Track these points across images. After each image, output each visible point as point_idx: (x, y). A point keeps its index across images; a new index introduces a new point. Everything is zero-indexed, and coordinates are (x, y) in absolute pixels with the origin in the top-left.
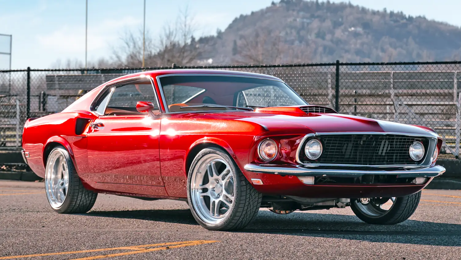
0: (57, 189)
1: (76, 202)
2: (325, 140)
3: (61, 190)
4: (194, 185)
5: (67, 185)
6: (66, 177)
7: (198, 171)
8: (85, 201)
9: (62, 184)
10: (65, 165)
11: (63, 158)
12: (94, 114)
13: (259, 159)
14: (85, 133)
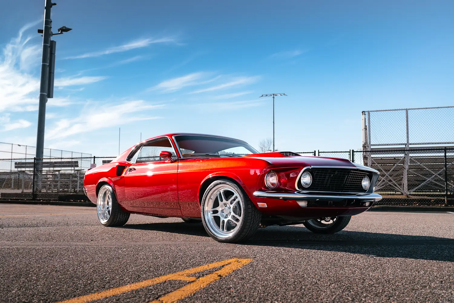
0: (104, 211)
1: (116, 219)
2: (315, 172)
3: (107, 212)
4: (207, 208)
5: (110, 209)
6: (110, 204)
7: (210, 198)
8: (122, 218)
9: (108, 208)
10: (110, 196)
11: (109, 191)
12: (129, 163)
13: (265, 187)
14: (123, 175)
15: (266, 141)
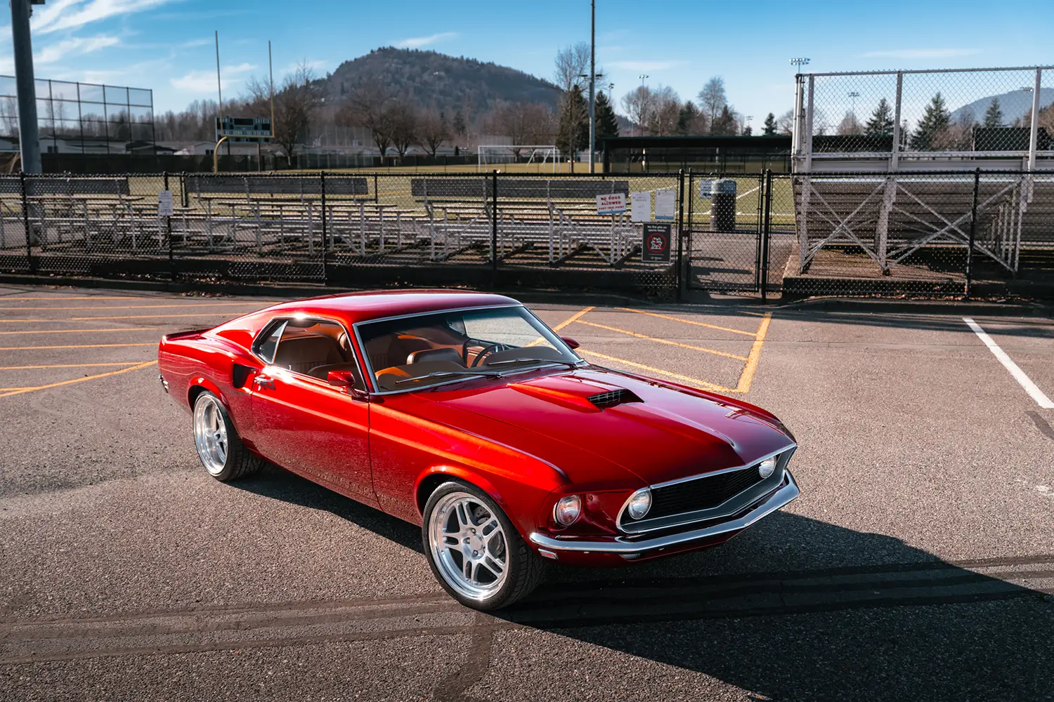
3: (217, 443)
6: (224, 430)
7: (441, 511)
9: (219, 436)
12: (259, 360)
14: (247, 388)
15: (573, 51)
